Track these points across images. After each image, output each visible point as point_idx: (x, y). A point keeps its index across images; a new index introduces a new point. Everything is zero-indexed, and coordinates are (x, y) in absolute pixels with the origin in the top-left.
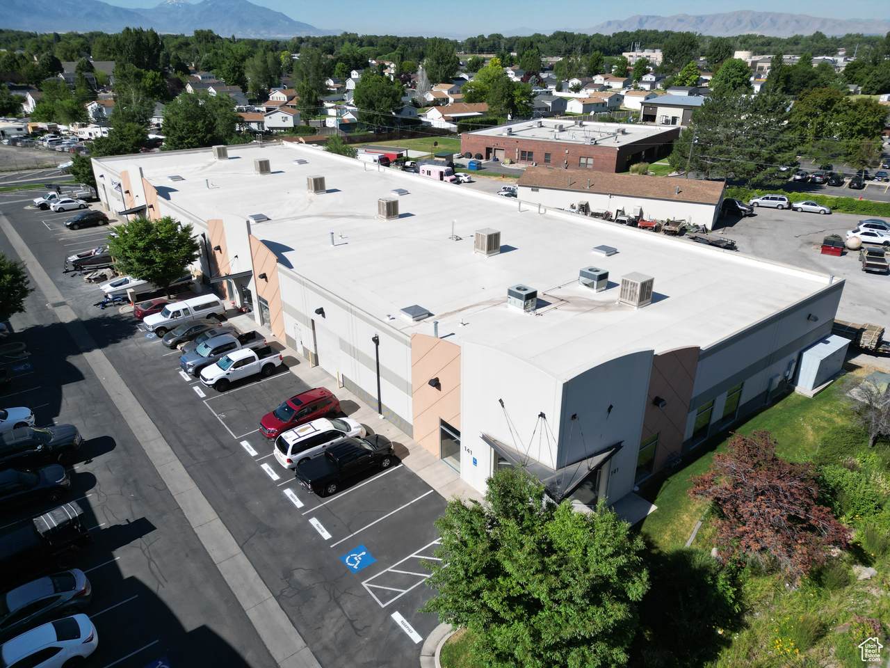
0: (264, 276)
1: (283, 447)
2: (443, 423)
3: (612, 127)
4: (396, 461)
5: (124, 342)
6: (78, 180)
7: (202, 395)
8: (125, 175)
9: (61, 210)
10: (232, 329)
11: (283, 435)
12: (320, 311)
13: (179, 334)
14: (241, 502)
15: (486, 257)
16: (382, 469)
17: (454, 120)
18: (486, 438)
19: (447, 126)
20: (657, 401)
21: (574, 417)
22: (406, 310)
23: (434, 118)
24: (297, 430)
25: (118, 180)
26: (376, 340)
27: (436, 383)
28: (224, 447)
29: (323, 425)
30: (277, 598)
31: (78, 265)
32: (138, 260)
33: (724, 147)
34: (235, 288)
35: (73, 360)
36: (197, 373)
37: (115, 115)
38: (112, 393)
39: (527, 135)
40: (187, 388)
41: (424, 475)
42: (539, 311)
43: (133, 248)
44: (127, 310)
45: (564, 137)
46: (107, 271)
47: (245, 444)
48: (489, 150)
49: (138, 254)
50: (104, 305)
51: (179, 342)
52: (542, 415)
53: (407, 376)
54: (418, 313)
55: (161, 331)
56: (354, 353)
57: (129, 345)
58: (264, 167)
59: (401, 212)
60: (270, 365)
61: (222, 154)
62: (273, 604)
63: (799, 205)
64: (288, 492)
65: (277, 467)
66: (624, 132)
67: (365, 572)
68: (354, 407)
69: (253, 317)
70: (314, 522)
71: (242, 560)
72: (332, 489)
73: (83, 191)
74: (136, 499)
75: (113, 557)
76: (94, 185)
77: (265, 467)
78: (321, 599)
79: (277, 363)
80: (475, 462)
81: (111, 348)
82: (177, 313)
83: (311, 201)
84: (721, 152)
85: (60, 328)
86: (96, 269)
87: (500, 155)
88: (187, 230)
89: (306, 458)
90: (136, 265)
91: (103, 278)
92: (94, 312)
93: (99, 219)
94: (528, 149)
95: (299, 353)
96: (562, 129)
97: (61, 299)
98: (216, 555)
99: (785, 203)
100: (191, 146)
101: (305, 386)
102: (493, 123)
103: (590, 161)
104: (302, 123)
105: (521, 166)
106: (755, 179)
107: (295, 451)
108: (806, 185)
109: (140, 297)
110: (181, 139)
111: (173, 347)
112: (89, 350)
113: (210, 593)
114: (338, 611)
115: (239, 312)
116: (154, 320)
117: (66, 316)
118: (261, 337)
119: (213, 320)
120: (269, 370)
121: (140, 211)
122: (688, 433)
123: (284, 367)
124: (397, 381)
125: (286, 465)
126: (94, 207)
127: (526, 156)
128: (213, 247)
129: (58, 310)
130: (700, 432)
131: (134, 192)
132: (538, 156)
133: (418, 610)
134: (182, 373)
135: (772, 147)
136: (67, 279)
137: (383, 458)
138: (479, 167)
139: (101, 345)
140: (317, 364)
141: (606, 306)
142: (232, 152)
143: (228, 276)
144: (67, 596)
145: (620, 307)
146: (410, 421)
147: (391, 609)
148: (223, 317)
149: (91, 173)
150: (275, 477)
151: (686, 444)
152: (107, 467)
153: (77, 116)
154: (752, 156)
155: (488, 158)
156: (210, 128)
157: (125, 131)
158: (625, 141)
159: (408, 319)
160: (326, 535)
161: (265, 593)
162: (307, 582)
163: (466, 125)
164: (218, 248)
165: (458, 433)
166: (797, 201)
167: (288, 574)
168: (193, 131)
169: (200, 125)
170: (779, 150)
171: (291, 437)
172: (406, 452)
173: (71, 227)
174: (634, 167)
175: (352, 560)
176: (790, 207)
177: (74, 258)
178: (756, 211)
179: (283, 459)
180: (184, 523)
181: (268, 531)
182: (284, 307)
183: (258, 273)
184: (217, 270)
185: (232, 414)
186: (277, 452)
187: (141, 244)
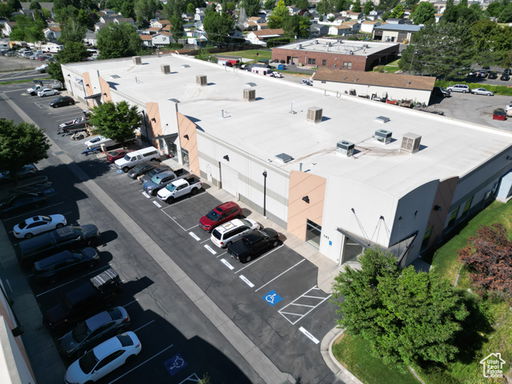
0: (187, 137)
1: (218, 235)
2: (309, 221)
3: (360, 43)
4: (281, 243)
5: (104, 175)
6: (53, 77)
7: (160, 206)
8: (86, 75)
9: (44, 96)
10: (168, 168)
11: (217, 229)
12: (226, 158)
13: (137, 170)
14: (198, 267)
15: (314, 123)
16: (274, 247)
17: (265, 39)
18: (339, 230)
19: (260, 43)
20: (436, 208)
21: (400, 218)
22: (279, 156)
23: (252, 38)
24: (224, 225)
25: (81, 78)
26: (265, 175)
27: (306, 199)
28: (180, 236)
29: (237, 223)
30: (233, 320)
31: (66, 130)
32: (109, 127)
34: (164, 143)
35: (77, 186)
36: (155, 193)
37: (63, 37)
38: (107, 206)
39: (310, 48)
40: (148, 203)
41: (299, 250)
42: (356, 155)
44: (101, 156)
45: (333, 50)
46: (83, 133)
47: (191, 234)
48: (289, 58)
50: (86, 153)
51: (138, 175)
52: (382, 217)
53: (285, 194)
55: (126, 169)
56: (248, 181)
57: (108, 177)
58: (167, 69)
59: (257, 96)
60: (196, 188)
61: (138, 62)
62: (231, 323)
63: (476, 90)
64: (223, 261)
65: (214, 247)
66: (367, 47)
67: (278, 305)
68: (249, 213)
69: (177, 160)
70: (242, 277)
71: (207, 299)
72: (249, 259)
73: (56, 84)
74: (138, 266)
75: (134, 299)
76: (63, 81)
77: (206, 246)
78: (257, 320)
79: (199, 187)
80: (330, 243)
81: (98, 179)
82: (134, 158)
83: (200, 91)
85: (63, 167)
86: (76, 132)
87: (296, 61)
89: (230, 242)
90: (107, 130)
91: (82, 137)
92: (82, 158)
93: (69, 101)
94: (312, 57)
95: (209, 181)
96: (330, 45)
97: (60, 150)
98: (192, 297)
99: (467, 90)
100: (116, 57)
101: (219, 202)
102: (287, 42)
103: (350, 64)
104: (174, 42)
105: (308, 67)
106: (449, 75)
107: (224, 238)
108: (475, 79)
109: (108, 148)
110: (110, 52)
111: (135, 178)
112: (86, 180)
113: (195, 318)
114: (269, 327)
115: (168, 157)
116: (121, 162)
117: (67, 160)
118: (187, 172)
119: (154, 162)
120: (195, 191)
121: (97, 97)
122: (446, 225)
123: (203, 190)
124: (278, 197)
125: (220, 246)
126: (64, 94)
127: (311, 61)
128: (150, 119)
129: (60, 157)
131: (93, 85)
132: (319, 61)
133: (312, 326)
134: (144, 193)
136: (60, 137)
137: (273, 242)
138: (284, 68)
139: (93, 177)
140: (221, 187)
141: (393, 152)
142: (144, 60)
143: (160, 137)
145: (401, 153)
146: (286, 220)
147: (298, 325)
148: (159, 160)
149: (61, 73)
150: (214, 252)
152: (116, 247)
153: (39, 37)
155: (288, 62)
156: (126, 45)
157: (74, 47)
158: (370, 52)
160: (251, 285)
161: (226, 318)
162: (247, 311)
163: (272, 43)
164: (154, 120)
165: (320, 228)
166: (475, 88)
167: (235, 307)
168: (116, 47)
169: (120, 43)
171: (221, 229)
172: (285, 238)
173: (54, 106)
174: (376, 68)
175: (269, 298)
176: (470, 92)
177: (63, 125)
178: (452, 94)
179: (218, 243)
180: (169, 280)
181: (218, 283)
182: (200, 154)
183: (182, 135)
184: (152, 133)
185: (180, 217)
186: (213, 238)
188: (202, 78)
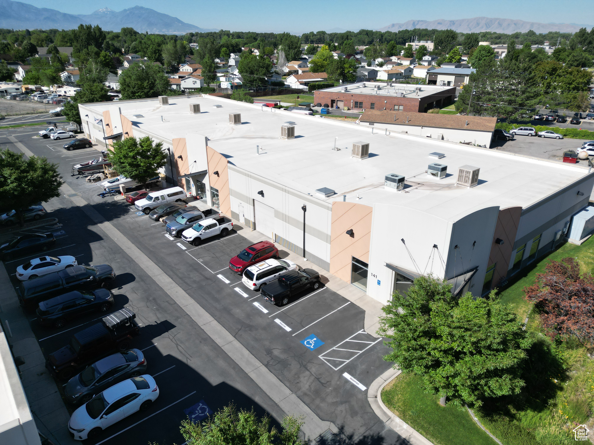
0: (217, 173)
1: (250, 276)
2: (354, 259)
3: (413, 87)
4: (322, 285)
5: (123, 217)
6: (69, 119)
7: (184, 248)
8: (107, 114)
9: (58, 138)
10: (195, 208)
11: (249, 268)
12: (261, 193)
13: (160, 211)
14: (227, 311)
15: (360, 160)
16: (314, 290)
17: (306, 84)
18: (389, 266)
19: (301, 87)
20: (498, 241)
21: (456, 246)
22: (320, 190)
23: (292, 82)
24: (258, 265)
25: (100, 118)
26: (304, 209)
27: (351, 233)
28: (207, 279)
29: (272, 263)
30: (266, 366)
31: (81, 172)
32: (130, 164)
33: (492, 96)
34: (192, 182)
35: (92, 228)
36: (179, 234)
37: (82, 80)
38: (124, 248)
39: (358, 91)
40: (172, 245)
41: (342, 293)
42: (407, 190)
43: (125, 157)
44: (119, 198)
45: (382, 93)
46: (101, 175)
47: (220, 276)
48: (333, 102)
49: (129, 160)
50: (103, 195)
51: (161, 216)
52: (435, 246)
53: (327, 230)
54: (329, 193)
55: (147, 210)
56: (286, 219)
57: (126, 219)
58: (196, 109)
59: (296, 134)
60: (226, 229)
61: (165, 102)
62: (264, 369)
63: (542, 133)
64: (256, 304)
65: (245, 289)
66: (420, 90)
67: (319, 350)
68: (286, 254)
69: (205, 202)
70: (278, 321)
71: (237, 344)
72: (285, 301)
73: (73, 126)
74: (157, 310)
75: (153, 344)
76: (79, 122)
77: (237, 289)
78: (295, 366)
79: (230, 228)
80: (379, 283)
81: (115, 221)
82: (157, 198)
83: (233, 129)
84: (490, 100)
85: (77, 209)
86: (93, 173)
87: (341, 104)
88: (159, 145)
89: (264, 284)
90: (128, 167)
91: (99, 179)
92: (98, 200)
93: (85, 144)
94: (359, 100)
95: (241, 222)
96: (379, 88)
97: (73, 192)
98: (219, 341)
99: (533, 132)
100: (140, 97)
101: (250, 242)
102: (332, 86)
103: (401, 108)
104: (205, 85)
105: (355, 111)
106: (513, 117)
107: (258, 278)
108: (542, 122)
109: (128, 190)
110: (134, 93)
111: (157, 220)
112: (101, 222)
113: (221, 363)
114: (307, 373)
115: (195, 199)
116: (142, 203)
117: (81, 202)
118: (216, 213)
119: (179, 203)
120: (225, 232)
121: (117, 137)
122: (511, 266)
123: (234, 231)
124: (319, 234)
125: (252, 288)
126: (80, 136)
127: (358, 105)
128: (176, 157)
129: (73, 199)
130: (517, 265)
131: (113, 124)
132: (367, 104)
133: (358, 372)
134: (167, 235)
135: (524, 96)
136: (73, 180)
137: (313, 283)
138: (328, 113)
139: (109, 219)
140: (255, 229)
141: (449, 187)
142: (171, 100)
143: (186, 175)
144: (133, 364)
145: (458, 187)
146: (328, 261)
147: (342, 371)
148: (186, 202)
149: (78, 114)
150: (245, 295)
151: (510, 272)
152: (134, 290)
153: (55, 80)
154: (510, 102)
155: (332, 107)
156: (152, 86)
157: (94, 88)
158: (423, 95)
159: (322, 196)
160: (288, 329)
161: (258, 363)
162: (283, 356)
164: (181, 157)
165: (366, 265)
166: (541, 131)
167: (269, 352)
168: (141, 88)
169: (145, 84)
170: (528, 98)
171: (255, 269)
172: (327, 280)
173: (68, 149)
174: (431, 111)
175: (308, 343)
176: (536, 135)
177: (78, 166)
178: (516, 137)
179: (250, 284)
180: (193, 324)
181: (250, 328)
182: (231, 192)
183: (211, 172)
184: (178, 172)
185: (207, 258)
186: (245, 279)
187: (131, 154)
188: (235, 116)
